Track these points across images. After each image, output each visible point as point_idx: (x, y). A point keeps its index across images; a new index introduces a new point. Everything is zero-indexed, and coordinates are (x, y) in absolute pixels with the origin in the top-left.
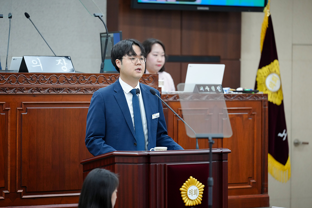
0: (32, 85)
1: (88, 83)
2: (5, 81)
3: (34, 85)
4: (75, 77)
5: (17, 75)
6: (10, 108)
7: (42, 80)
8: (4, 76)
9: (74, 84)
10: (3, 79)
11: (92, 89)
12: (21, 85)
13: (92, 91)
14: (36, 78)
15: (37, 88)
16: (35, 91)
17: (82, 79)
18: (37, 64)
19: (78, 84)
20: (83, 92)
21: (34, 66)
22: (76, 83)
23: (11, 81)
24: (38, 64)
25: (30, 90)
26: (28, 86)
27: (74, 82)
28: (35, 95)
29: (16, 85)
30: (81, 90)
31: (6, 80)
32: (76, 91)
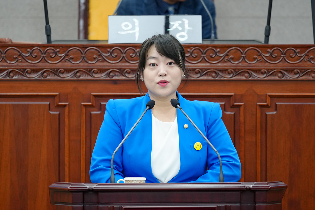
0: (113, 64)
1: (225, 62)
2: (59, 57)
3: (117, 64)
4: (198, 50)
5: (83, 47)
6: (67, 103)
7: (131, 56)
8: (58, 50)
9: (195, 62)
10: (56, 54)
11: (230, 72)
12: (90, 65)
13: (231, 75)
14: (120, 52)
15: (120, 69)
16: (115, 75)
17: (211, 54)
18: (131, 30)
19: (203, 63)
20: (213, 77)
21: (123, 33)
22: (199, 61)
23: (72, 58)
24: (133, 28)
25: (107, 72)
26: (104, 66)
27: (196, 59)
28: (116, 82)
29: (82, 64)
30: (209, 73)
31: (61, 57)
32: (199, 75)
